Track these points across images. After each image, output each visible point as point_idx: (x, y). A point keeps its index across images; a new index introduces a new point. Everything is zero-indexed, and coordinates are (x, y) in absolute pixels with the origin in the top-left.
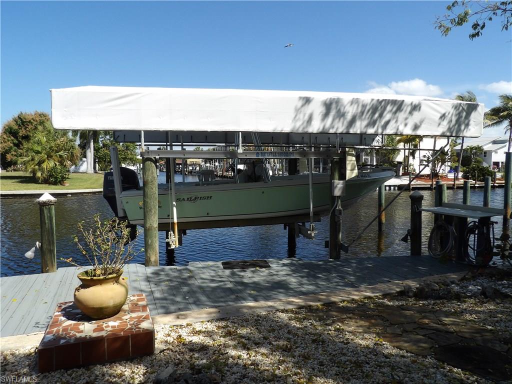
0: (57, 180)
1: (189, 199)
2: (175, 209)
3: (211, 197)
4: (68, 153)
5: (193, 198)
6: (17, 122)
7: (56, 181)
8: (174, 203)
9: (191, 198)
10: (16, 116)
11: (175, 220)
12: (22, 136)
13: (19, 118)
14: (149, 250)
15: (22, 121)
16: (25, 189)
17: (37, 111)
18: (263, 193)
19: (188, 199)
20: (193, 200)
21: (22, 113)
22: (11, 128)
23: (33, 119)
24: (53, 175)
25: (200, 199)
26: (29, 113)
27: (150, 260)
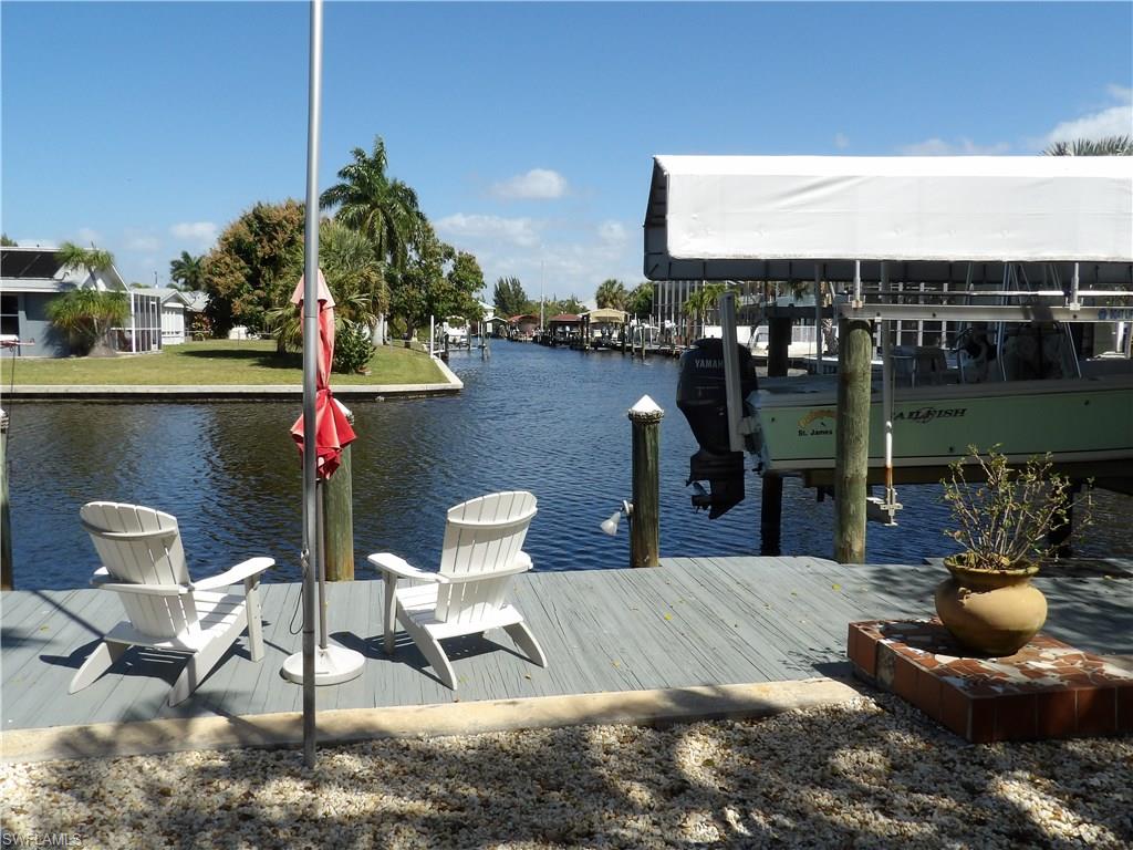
0: (350, 361)
1: (914, 415)
2: (889, 437)
3: (964, 410)
4: (367, 297)
5: (924, 411)
6: (250, 226)
7: (346, 363)
8: (889, 424)
9: (918, 413)
10: (249, 211)
11: (889, 463)
12: (264, 257)
13: (257, 216)
14: (850, 528)
15: (262, 224)
16: (287, 382)
17: (290, 200)
18: (1087, 403)
19: (911, 414)
20: (923, 417)
21: (260, 204)
22: (239, 241)
23: (285, 218)
24: (343, 349)
25: (939, 416)
26: (277, 204)
27: (851, 551)
